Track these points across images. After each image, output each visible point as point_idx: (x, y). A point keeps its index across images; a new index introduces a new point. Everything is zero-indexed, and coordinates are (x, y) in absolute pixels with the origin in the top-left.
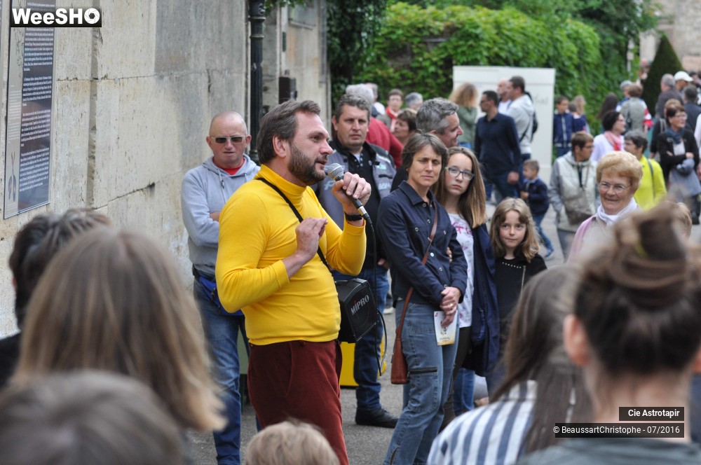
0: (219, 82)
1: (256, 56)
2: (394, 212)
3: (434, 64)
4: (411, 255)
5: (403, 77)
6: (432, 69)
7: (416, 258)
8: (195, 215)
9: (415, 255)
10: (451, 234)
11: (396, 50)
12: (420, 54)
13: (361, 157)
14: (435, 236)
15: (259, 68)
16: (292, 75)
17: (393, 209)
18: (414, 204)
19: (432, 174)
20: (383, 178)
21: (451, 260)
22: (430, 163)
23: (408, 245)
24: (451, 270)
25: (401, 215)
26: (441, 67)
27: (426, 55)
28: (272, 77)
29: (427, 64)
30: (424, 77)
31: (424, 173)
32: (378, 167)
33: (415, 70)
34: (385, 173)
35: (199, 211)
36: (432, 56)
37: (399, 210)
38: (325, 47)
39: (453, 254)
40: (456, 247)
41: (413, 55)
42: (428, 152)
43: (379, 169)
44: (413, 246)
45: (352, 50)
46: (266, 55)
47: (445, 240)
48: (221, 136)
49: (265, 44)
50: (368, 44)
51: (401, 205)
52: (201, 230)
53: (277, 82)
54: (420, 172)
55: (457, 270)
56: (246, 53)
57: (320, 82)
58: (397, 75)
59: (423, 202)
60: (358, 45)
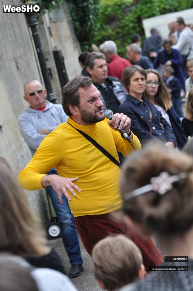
0: (21, 63)
1: (38, 45)
2: (128, 111)
3: (132, 22)
4: (143, 131)
5: (117, 33)
6: (131, 25)
7: (147, 132)
8: (30, 135)
9: (145, 131)
10: (159, 115)
11: (110, 19)
12: (123, 19)
13: (105, 85)
14: (152, 118)
15: (41, 51)
16: (59, 49)
17: (127, 110)
18: (137, 104)
19: (142, 86)
20: (120, 94)
21: (163, 129)
22: (140, 80)
23: (140, 127)
24: (166, 134)
25: (132, 112)
26: (136, 23)
27: (127, 18)
28: (48, 53)
29: (128, 23)
30: (128, 31)
31: (139, 86)
32: (115, 88)
33: (122, 28)
34: (120, 90)
35: (32, 132)
36: (129, 18)
37: (130, 110)
38: (72, 28)
39: (164, 125)
40: (164, 121)
41: (119, 20)
42: (138, 75)
43: (116, 90)
44: (143, 126)
45: (87, 26)
46: (42, 42)
47: (158, 119)
48: (31, 92)
49: (40, 36)
50: (95, 21)
51: (131, 107)
52: (36, 141)
53: (52, 55)
54: (136, 86)
55: (168, 133)
56: (32, 43)
57: (75, 48)
58: (114, 33)
59: (141, 102)
60: (89, 23)
